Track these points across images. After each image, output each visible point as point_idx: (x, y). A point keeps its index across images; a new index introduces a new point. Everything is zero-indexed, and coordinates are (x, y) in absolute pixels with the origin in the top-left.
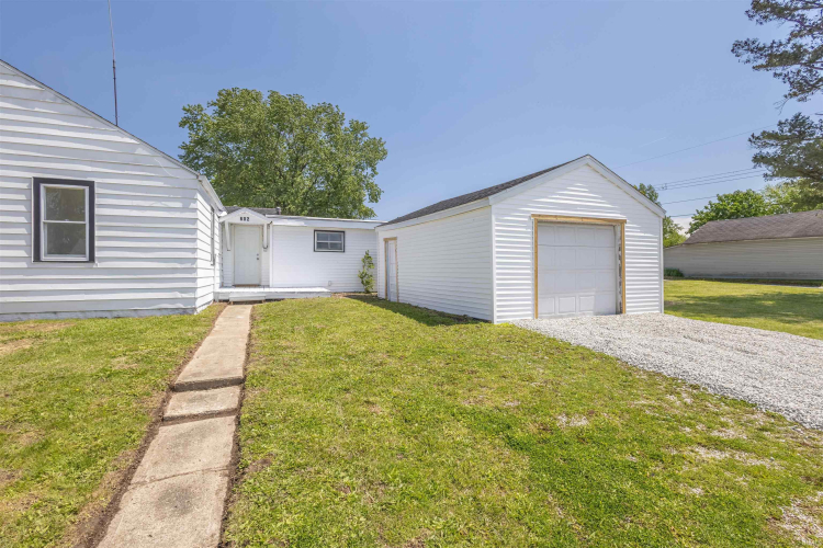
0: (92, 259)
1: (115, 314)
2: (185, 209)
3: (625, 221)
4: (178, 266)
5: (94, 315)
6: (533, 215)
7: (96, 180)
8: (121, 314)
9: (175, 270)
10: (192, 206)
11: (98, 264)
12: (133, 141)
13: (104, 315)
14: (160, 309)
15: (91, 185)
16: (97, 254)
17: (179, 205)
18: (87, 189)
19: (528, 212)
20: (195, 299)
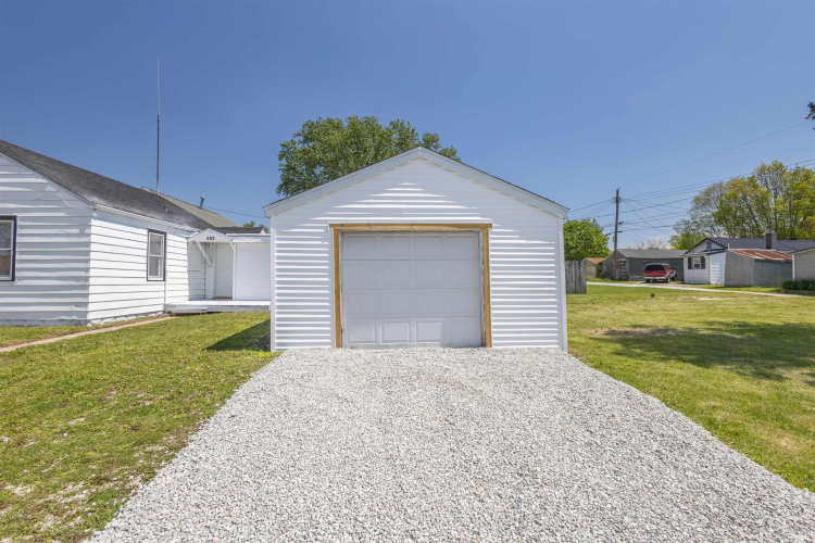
0: (13, 279)
1: (29, 323)
2: (82, 234)
3: (490, 226)
4: (74, 283)
5: (14, 323)
6: (331, 225)
7: (19, 215)
8: (33, 323)
9: (72, 287)
10: (87, 231)
11: (18, 283)
12: (44, 181)
13: (20, 323)
14: (61, 320)
15: (14, 218)
16: (17, 274)
17: (76, 231)
18: (13, 222)
19: (325, 221)
20: (87, 312)
